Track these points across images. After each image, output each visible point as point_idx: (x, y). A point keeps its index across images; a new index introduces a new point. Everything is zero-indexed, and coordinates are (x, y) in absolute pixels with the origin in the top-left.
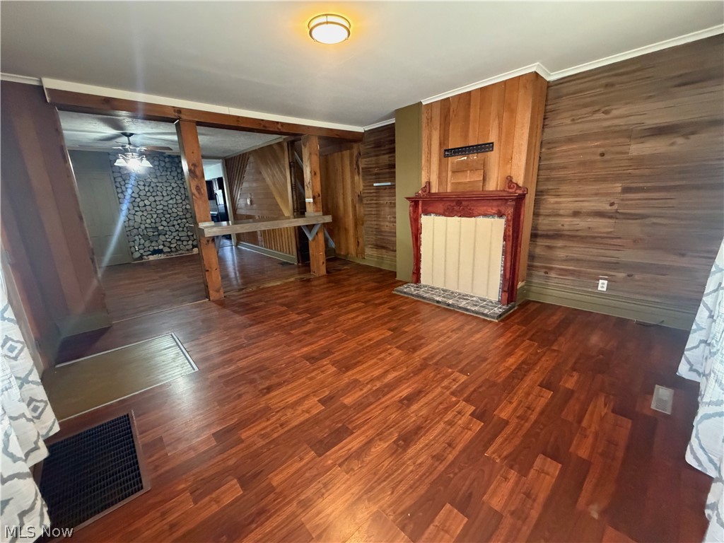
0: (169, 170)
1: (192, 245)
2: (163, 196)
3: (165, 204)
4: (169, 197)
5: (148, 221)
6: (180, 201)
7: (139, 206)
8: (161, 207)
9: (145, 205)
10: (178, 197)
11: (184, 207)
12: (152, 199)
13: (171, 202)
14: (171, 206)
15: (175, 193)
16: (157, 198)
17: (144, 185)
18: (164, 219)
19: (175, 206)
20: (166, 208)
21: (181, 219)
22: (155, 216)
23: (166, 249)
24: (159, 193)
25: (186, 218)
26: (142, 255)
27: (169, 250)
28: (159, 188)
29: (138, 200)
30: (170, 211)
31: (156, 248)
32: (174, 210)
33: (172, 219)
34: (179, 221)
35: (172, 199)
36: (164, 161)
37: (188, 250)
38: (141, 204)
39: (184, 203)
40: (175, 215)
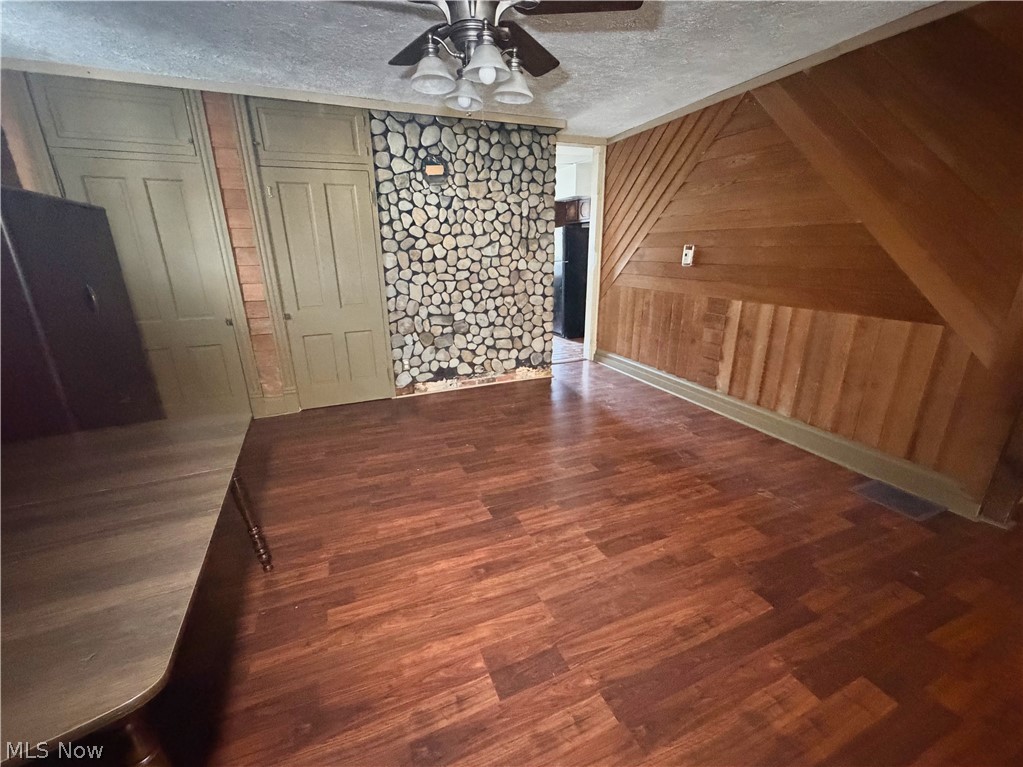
0: (496, 166)
1: (517, 359)
2: (474, 235)
3: (476, 256)
4: (486, 240)
5: (436, 299)
6: (507, 250)
7: (421, 261)
8: (467, 262)
9: (435, 259)
10: (505, 240)
11: (513, 266)
12: (449, 242)
13: (488, 251)
14: (486, 262)
15: (500, 228)
16: (462, 241)
17: (438, 206)
18: (467, 294)
19: (496, 262)
20: (475, 267)
21: (503, 295)
22: (451, 286)
23: (464, 369)
24: (467, 228)
25: (513, 295)
26: (414, 381)
27: (469, 370)
28: (468, 215)
29: (421, 244)
30: (483, 276)
31: (444, 365)
32: (493, 273)
33: (485, 294)
34: (499, 301)
35: (491, 242)
36: (488, 141)
37: (506, 372)
38: (427, 255)
39: (515, 255)
40: (491, 285)
